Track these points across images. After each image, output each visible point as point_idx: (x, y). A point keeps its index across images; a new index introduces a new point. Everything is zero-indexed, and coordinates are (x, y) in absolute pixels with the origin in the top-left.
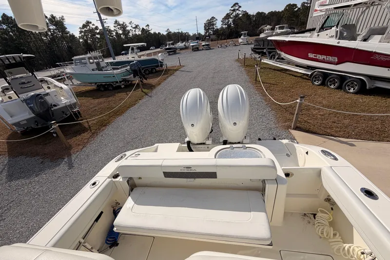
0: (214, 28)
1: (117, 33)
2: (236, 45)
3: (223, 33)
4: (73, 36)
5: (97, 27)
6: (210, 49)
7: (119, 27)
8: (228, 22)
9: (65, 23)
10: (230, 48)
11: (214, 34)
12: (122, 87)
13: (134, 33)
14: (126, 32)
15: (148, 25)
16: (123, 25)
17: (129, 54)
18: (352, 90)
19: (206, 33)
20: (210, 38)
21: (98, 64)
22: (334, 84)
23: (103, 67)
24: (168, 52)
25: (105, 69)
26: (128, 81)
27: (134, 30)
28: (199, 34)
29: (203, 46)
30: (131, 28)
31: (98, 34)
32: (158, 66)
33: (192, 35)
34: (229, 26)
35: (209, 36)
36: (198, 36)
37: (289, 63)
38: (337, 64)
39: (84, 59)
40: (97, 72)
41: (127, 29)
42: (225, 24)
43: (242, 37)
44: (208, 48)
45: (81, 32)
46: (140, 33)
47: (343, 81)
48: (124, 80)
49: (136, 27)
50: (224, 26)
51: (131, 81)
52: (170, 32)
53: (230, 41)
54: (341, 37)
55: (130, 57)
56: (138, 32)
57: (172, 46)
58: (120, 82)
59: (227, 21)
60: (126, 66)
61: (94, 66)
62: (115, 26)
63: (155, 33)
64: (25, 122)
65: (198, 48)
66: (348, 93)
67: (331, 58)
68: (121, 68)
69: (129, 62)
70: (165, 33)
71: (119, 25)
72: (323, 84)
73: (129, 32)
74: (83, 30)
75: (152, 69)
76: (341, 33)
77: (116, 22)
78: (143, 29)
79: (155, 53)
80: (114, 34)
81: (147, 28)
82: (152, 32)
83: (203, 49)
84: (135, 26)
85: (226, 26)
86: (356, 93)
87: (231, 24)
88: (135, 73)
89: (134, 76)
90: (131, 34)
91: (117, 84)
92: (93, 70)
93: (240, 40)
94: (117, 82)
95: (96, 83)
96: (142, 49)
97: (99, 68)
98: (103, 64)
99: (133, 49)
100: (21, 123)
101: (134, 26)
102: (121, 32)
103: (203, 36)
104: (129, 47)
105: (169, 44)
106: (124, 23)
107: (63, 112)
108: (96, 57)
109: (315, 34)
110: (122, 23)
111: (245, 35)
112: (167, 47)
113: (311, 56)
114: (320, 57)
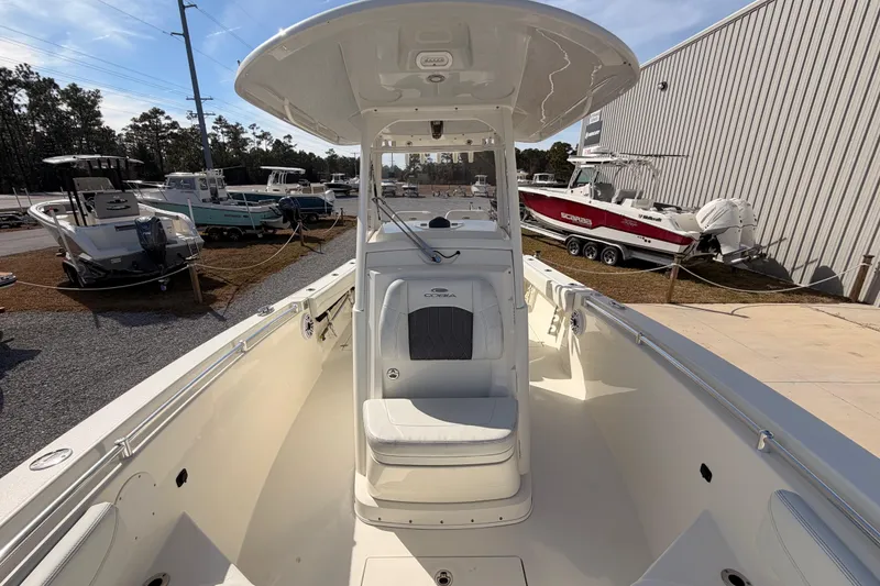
2: (465, 196)
3: (441, 172)
5: (175, 123)
6: (418, 197)
7: (225, 130)
9: (98, 104)
10: (453, 199)
11: (424, 171)
12: (260, 236)
13: (257, 146)
14: (238, 143)
16: (234, 127)
17: (269, 184)
18: (610, 262)
19: (409, 168)
20: (416, 176)
21: (214, 193)
22: (592, 253)
23: (221, 199)
25: (226, 202)
26: (275, 229)
27: (257, 140)
28: (396, 168)
29: (405, 189)
30: (252, 137)
32: (322, 212)
36: (393, 171)
38: (592, 228)
40: (211, 205)
41: (243, 136)
43: (478, 183)
44: (415, 194)
46: (270, 149)
47: (600, 249)
48: (266, 226)
49: (264, 136)
52: (336, 156)
53: (456, 189)
54: (596, 198)
55: (269, 188)
56: (265, 146)
57: (341, 182)
58: (257, 228)
61: (207, 194)
62: (215, 128)
63: (302, 154)
65: (393, 192)
66: (607, 264)
67: (584, 221)
68: (262, 203)
70: (324, 156)
72: (580, 254)
73: (245, 143)
75: (310, 216)
76: (596, 193)
77: (220, 120)
78: (278, 142)
80: (210, 141)
81: (286, 141)
82: (297, 150)
83: (403, 196)
84: (261, 134)
86: (614, 265)
88: (288, 215)
89: (285, 221)
90: (248, 149)
91: (248, 231)
92: (204, 201)
93: (474, 189)
94: (251, 227)
96: (291, 179)
97: (215, 198)
98: (222, 194)
99: (277, 176)
101: (259, 133)
102: (226, 140)
103: (404, 172)
104: (270, 171)
105: (337, 178)
106: (238, 124)
107: (179, 255)
108: (213, 181)
109: (568, 190)
110: (234, 124)
111: (482, 180)
112: (333, 182)
113: (564, 216)
114: (575, 218)
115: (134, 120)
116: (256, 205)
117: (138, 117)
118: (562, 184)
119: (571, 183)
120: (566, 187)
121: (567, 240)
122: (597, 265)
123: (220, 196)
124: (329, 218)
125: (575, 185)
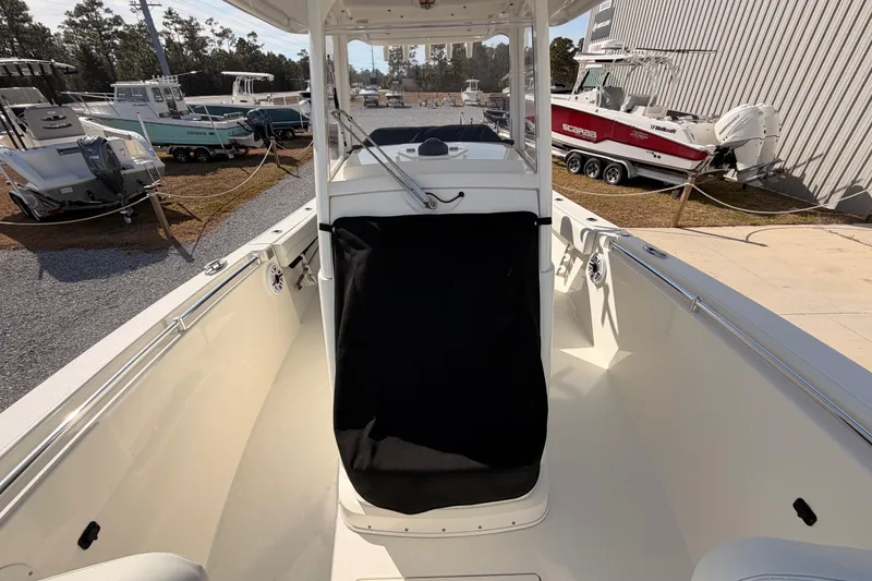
1: (169, 41)
2: (455, 106)
3: (428, 77)
6: (403, 107)
7: (178, 26)
10: (443, 109)
11: (409, 77)
13: (218, 47)
14: (196, 43)
15: (253, 34)
16: (189, 23)
17: (234, 94)
18: (613, 181)
19: (392, 72)
20: (401, 82)
21: (172, 105)
22: (594, 171)
23: (181, 113)
25: (187, 117)
26: (242, 148)
28: (378, 73)
29: (389, 98)
30: (212, 36)
32: (298, 126)
33: (359, 71)
34: (442, 64)
36: (374, 76)
38: (596, 143)
39: (139, 89)
40: (170, 120)
41: (200, 34)
42: (435, 60)
43: (469, 90)
44: (399, 104)
46: (234, 50)
47: (603, 166)
49: (225, 33)
50: (431, 63)
53: (445, 97)
54: (603, 106)
55: (238, 100)
56: (228, 47)
61: (165, 108)
62: (165, 24)
63: (271, 56)
64: (70, 190)
65: (376, 102)
66: (609, 184)
67: (587, 133)
70: (296, 59)
71: (180, 22)
72: (581, 172)
73: (205, 44)
75: (285, 131)
76: (604, 99)
77: (170, 13)
78: (241, 40)
80: (163, 42)
81: (251, 39)
82: (264, 51)
83: (388, 106)
84: (221, 31)
85: (436, 63)
86: (618, 184)
88: (259, 130)
89: (256, 139)
90: (208, 49)
91: (217, 151)
92: (161, 116)
93: (464, 96)
95: (167, 145)
96: (259, 87)
97: (174, 112)
98: (181, 107)
99: (242, 83)
100: (63, 191)
101: (219, 31)
102: (179, 39)
103: (387, 77)
104: (233, 77)
107: (138, 182)
108: (167, 91)
109: (573, 96)
110: (188, 19)
111: (473, 85)
113: (566, 127)
114: (578, 130)
115: (69, 14)
116: (221, 120)
117: (72, 9)
118: (561, 89)
119: (576, 87)
120: (569, 92)
121: (567, 157)
122: (600, 184)
123: (179, 110)
125: (581, 88)
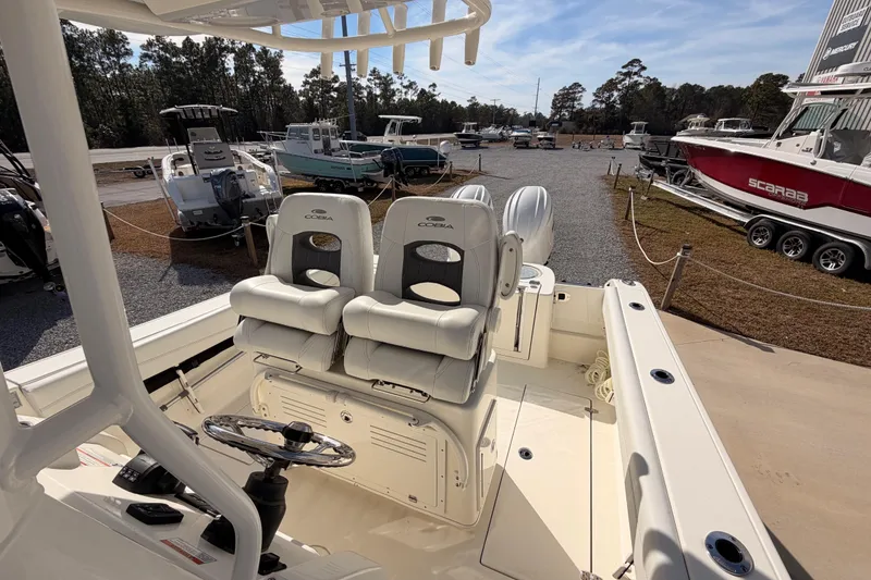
0: (574, 107)
1: (370, 93)
2: (613, 149)
4: (289, 89)
5: (336, 77)
6: (554, 149)
7: (377, 81)
8: (609, 98)
9: (281, 63)
10: (597, 152)
11: (571, 119)
12: (360, 190)
13: (404, 96)
14: (388, 93)
15: (434, 85)
16: (385, 78)
17: (386, 134)
18: (832, 268)
19: (553, 115)
20: (561, 125)
21: (327, 144)
22: (796, 249)
23: (333, 150)
24: (462, 142)
25: (339, 153)
26: (373, 182)
27: (404, 90)
28: (539, 116)
29: (540, 139)
30: (400, 87)
31: (336, 90)
32: (434, 165)
33: (522, 115)
34: (610, 106)
35: (559, 122)
36: (534, 119)
37: (714, 196)
38: (806, 207)
39: (306, 130)
40: (322, 156)
41: (392, 87)
42: (602, 102)
43: (632, 133)
44: (551, 145)
45: (306, 83)
46: (415, 98)
47: (815, 244)
48: (367, 179)
49: (411, 85)
50: (598, 106)
51: (379, 183)
52: (477, 104)
53: (603, 139)
54: (828, 154)
55: (387, 140)
56: (412, 96)
57: (472, 132)
58: (358, 181)
59: (606, 95)
60: (375, 154)
61: (319, 145)
62: (369, 80)
63: (445, 103)
64: (201, 212)
65: (527, 143)
66: (823, 271)
68: (366, 155)
69: (381, 148)
70: (465, 105)
71: (380, 78)
72: (772, 246)
73: (394, 94)
74: (310, 81)
75: (422, 169)
76: (829, 146)
77: (374, 71)
78: (423, 91)
79: (435, 142)
80: (365, 94)
81: (431, 90)
82: (439, 99)
83: (538, 147)
84: (408, 84)
85: (604, 106)
86: (841, 275)
87: (614, 102)
88: (389, 168)
89: (386, 175)
90: (396, 99)
91: (352, 184)
92: (316, 152)
93: (626, 139)
94: (352, 180)
95: (315, 176)
97: (327, 149)
98: (336, 143)
99: (394, 125)
100: (196, 213)
101: (406, 83)
102: (378, 92)
103: (548, 120)
104: (389, 120)
105: (468, 128)
106: (388, 75)
107: (258, 210)
108: (326, 132)
109: (772, 142)
110: (385, 75)
111: (639, 128)
112: (464, 132)
113: (754, 183)
114: (773, 189)
115: (306, 76)
116: (359, 156)
117: (309, 73)
118: (762, 132)
119: (781, 129)
120: (768, 136)
121: (751, 223)
122: (802, 270)
123: (332, 147)
124: (439, 172)
125: (789, 133)
